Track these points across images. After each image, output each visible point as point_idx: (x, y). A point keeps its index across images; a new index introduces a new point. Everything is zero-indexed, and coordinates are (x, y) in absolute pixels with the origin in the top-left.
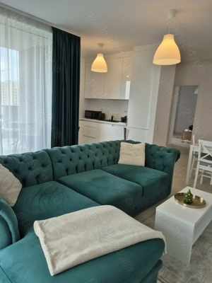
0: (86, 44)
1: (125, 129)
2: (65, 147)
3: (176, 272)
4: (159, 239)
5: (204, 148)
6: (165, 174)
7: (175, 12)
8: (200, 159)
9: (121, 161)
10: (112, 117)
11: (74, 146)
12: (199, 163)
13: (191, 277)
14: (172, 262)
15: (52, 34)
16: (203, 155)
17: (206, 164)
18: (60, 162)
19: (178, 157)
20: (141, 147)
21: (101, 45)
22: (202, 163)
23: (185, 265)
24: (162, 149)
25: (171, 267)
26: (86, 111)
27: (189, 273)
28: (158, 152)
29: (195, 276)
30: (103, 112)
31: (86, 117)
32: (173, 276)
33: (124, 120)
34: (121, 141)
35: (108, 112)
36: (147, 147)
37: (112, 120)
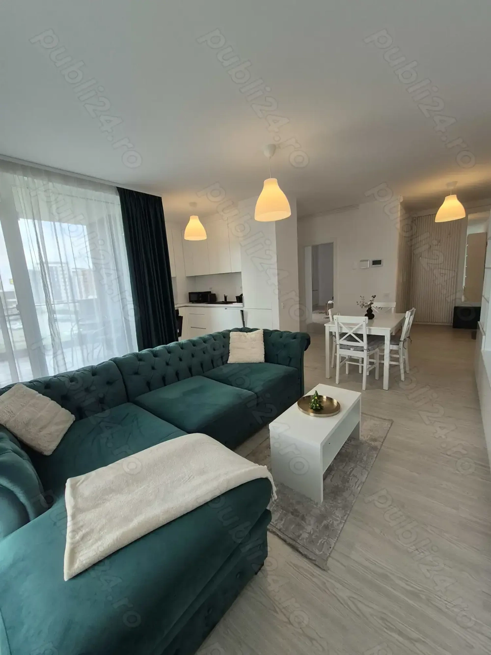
0: (170, 206)
1: (242, 311)
2: (158, 348)
3: (303, 518)
4: (262, 479)
5: (342, 326)
6: (290, 369)
7: (274, 148)
8: (339, 341)
9: (231, 360)
10: (226, 298)
11: (172, 344)
12: (338, 347)
13: (325, 522)
14: (298, 503)
15: (118, 198)
16: (342, 335)
17: (348, 348)
18: (136, 373)
19: (309, 343)
20: (258, 336)
21: (194, 204)
22: (342, 346)
23: (317, 504)
24: (285, 335)
25: (296, 510)
26: (190, 294)
27: (322, 517)
28: (281, 340)
29: (329, 520)
30: (213, 292)
31: (191, 301)
32: (299, 525)
33: (240, 299)
34: (230, 331)
35: (220, 291)
36: (267, 334)
37: (226, 302)
